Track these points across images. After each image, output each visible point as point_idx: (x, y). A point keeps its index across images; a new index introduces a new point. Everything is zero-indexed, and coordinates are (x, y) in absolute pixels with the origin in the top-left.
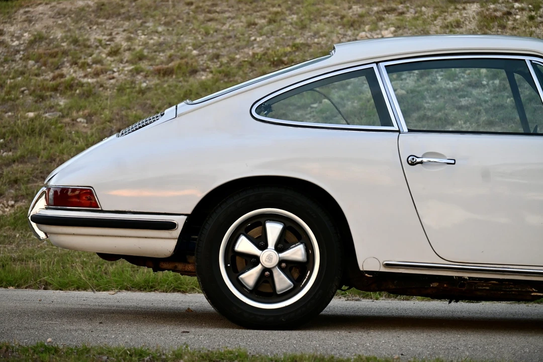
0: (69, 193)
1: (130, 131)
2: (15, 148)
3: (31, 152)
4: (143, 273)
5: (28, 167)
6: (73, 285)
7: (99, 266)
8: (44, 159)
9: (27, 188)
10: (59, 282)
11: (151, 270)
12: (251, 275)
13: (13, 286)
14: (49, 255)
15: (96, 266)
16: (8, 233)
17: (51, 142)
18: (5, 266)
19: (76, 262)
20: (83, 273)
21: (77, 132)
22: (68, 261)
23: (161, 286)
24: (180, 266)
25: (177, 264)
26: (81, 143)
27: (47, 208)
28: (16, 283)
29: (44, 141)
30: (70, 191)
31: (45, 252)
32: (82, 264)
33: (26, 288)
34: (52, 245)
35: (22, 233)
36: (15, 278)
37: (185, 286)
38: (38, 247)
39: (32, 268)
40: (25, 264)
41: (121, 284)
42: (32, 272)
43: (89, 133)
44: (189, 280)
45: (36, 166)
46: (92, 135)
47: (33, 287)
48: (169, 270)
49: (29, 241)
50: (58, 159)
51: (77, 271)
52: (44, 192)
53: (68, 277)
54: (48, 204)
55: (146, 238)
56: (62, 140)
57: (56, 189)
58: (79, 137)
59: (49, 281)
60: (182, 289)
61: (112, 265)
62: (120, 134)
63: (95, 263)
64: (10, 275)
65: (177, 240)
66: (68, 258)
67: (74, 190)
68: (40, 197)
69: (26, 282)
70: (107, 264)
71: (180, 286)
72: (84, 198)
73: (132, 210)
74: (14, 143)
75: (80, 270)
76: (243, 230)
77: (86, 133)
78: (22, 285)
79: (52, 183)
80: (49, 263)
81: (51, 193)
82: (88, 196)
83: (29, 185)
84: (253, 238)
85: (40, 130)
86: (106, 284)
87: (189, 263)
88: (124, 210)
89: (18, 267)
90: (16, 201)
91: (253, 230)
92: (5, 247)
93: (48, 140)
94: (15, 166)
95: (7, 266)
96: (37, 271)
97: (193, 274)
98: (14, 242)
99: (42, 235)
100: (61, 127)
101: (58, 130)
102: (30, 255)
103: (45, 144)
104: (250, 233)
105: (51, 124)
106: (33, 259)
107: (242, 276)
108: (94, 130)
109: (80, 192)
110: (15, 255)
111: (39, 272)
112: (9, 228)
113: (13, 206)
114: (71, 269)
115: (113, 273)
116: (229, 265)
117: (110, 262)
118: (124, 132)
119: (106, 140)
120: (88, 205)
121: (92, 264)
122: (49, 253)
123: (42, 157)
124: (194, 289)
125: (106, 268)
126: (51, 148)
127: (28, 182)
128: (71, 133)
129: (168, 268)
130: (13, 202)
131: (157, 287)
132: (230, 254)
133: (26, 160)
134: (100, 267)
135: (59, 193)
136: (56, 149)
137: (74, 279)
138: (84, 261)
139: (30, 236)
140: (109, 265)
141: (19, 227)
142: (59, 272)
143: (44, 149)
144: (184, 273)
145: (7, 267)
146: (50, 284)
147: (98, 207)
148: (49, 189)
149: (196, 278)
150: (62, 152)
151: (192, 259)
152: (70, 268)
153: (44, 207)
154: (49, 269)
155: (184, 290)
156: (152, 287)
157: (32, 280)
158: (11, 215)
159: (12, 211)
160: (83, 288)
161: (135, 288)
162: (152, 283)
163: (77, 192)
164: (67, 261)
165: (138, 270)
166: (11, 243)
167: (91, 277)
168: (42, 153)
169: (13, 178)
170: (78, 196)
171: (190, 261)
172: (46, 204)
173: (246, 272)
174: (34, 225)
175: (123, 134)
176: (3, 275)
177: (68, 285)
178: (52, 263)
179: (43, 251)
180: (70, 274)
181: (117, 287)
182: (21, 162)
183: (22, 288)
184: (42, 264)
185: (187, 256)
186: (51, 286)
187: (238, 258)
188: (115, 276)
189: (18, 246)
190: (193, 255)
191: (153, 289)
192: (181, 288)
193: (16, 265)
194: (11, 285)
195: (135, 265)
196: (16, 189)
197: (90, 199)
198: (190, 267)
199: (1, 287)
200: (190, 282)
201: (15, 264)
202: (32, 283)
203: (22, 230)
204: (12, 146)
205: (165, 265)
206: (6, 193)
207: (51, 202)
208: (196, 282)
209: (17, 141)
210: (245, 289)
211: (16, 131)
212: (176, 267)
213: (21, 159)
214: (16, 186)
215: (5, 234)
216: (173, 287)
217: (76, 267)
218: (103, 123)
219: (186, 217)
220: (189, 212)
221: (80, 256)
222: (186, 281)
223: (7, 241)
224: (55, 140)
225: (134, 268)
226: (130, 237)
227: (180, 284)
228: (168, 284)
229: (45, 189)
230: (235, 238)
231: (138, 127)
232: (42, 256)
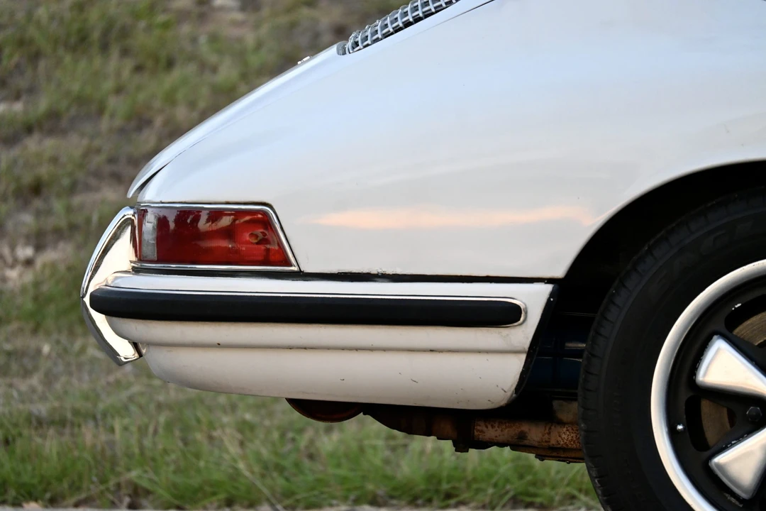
0: (203, 225)
1: (379, 35)
2: (32, 90)
3: (81, 100)
4: (422, 452)
5: (72, 146)
6: (214, 494)
7: (290, 435)
8: (118, 122)
9: (69, 209)
10: (175, 485)
11: (448, 445)
12: (747, 455)
13: (36, 500)
14: (141, 407)
15: (283, 435)
16: (19, 343)
17: (139, 69)
18: (14, 440)
19: (223, 427)
20: (244, 457)
21: (214, 38)
22: (198, 421)
23: (478, 491)
24: (535, 433)
25: (525, 427)
26: (227, 72)
27: (136, 271)
28: (45, 491)
29: (115, 66)
30: (204, 217)
31: (131, 399)
32: (241, 431)
33: (76, 505)
34: (150, 376)
35: (58, 342)
36: (42, 477)
37: (547, 491)
38: (108, 383)
39: (94, 446)
40: (72, 435)
41: (356, 488)
42: (94, 458)
43: (250, 38)
44: (558, 472)
45: (97, 143)
46: (259, 46)
47: (98, 502)
48: (502, 445)
49: (80, 366)
50: (158, 121)
51: (227, 452)
52: (127, 222)
53: (199, 471)
54: (140, 257)
55: (432, 351)
56: (170, 64)
57: (163, 213)
58: (220, 52)
59: (145, 484)
60: (538, 500)
61: (328, 431)
62: (349, 44)
63: (279, 428)
64: (29, 468)
65: (524, 357)
66: (199, 414)
67: (215, 215)
68: (115, 238)
69: (75, 487)
70: (313, 429)
71: (532, 490)
72: (247, 237)
73: (390, 271)
74: (29, 73)
75: (234, 449)
76: (719, 323)
77: (240, 40)
78: (64, 497)
79: (151, 195)
80: (142, 431)
81: (150, 225)
82: (259, 231)
83: (77, 200)
84: (749, 344)
85: (106, 33)
86: (313, 489)
87: (561, 423)
88: (365, 271)
89: (51, 444)
90: (39, 248)
91: (749, 322)
92: (11, 386)
93: (129, 64)
94: (32, 144)
95: (19, 442)
96: (108, 453)
97: (573, 455)
98: (36, 369)
99: (125, 350)
100: (166, 26)
101: (157, 32)
102: (85, 406)
103: (118, 74)
104: (742, 330)
105: (136, 16)
106: (94, 418)
107: (721, 459)
108: (264, 30)
109: (234, 220)
110: (42, 409)
111: (114, 456)
112: (21, 330)
113: (29, 263)
114: (206, 447)
115: (332, 455)
116: (680, 427)
117: (321, 425)
118: (359, 39)
119: (307, 65)
120: (261, 258)
121: (268, 431)
122: (143, 400)
123: (112, 116)
124: (573, 497)
125: (312, 442)
126: (139, 88)
127: (73, 189)
128: (194, 40)
129: (501, 439)
130: (28, 252)
131: (465, 496)
132: (684, 395)
133: (64, 123)
134: (293, 440)
135: (172, 225)
136: (155, 88)
137: (217, 476)
138: (244, 422)
139: (83, 350)
140: (321, 432)
141: (49, 323)
142: (173, 456)
143: (119, 90)
144: (546, 452)
145: (19, 446)
146: (148, 493)
147: (290, 264)
148: (142, 214)
149: (580, 468)
150: (170, 99)
151: (569, 410)
152: (205, 442)
153: (128, 267)
154: (142, 448)
155: (545, 502)
156: (448, 496)
157: (93, 482)
158: (24, 290)
159: (29, 277)
160: (246, 503)
161: (398, 498)
162: (448, 482)
163: (225, 221)
164: (194, 423)
165: (405, 446)
166: (27, 373)
167: (266, 468)
168: (113, 102)
169: (27, 179)
170: (229, 233)
171: (564, 416)
172: (134, 259)
173: (733, 445)
174: (100, 319)
175: (356, 44)
176: (8, 467)
177: (200, 495)
178: (151, 429)
179: (124, 395)
180: (207, 462)
181: (345, 499)
182: (51, 132)
183: (66, 507)
184: (122, 433)
185: (556, 404)
186: (151, 497)
187: (706, 407)
188: (339, 465)
189: (49, 379)
190: (572, 397)
191: (452, 501)
192: (535, 495)
193: (44, 437)
194: (31, 496)
195: (396, 432)
196: (38, 214)
197: (264, 241)
198: (564, 436)
199: (3, 503)
200: (562, 479)
201: (41, 436)
202: (95, 489)
203: (60, 331)
204: (22, 82)
205: (490, 432)
206: (10, 225)
207: (150, 250)
208: (578, 478)
209: (35, 68)
210: (729, 498)
211: (31, 41)
212: (522, 436)
213: (51, 123)
214: (38, 203)
215: (8, 347)
216: (511, 494)
217: (222, 441)
218: (289, 10)
219: (549, 287)
220: (560, 271)
221: (233, 408)
222: (548, 473)
223: (14, 367)
224: (150, 64)
225: (394, 438)
226: (385, 350)
227: (534, 484)
228: (495, 485)
229: (131, 212)
230: (697, 346)
231: (400, 23)
232: (123, 410)
